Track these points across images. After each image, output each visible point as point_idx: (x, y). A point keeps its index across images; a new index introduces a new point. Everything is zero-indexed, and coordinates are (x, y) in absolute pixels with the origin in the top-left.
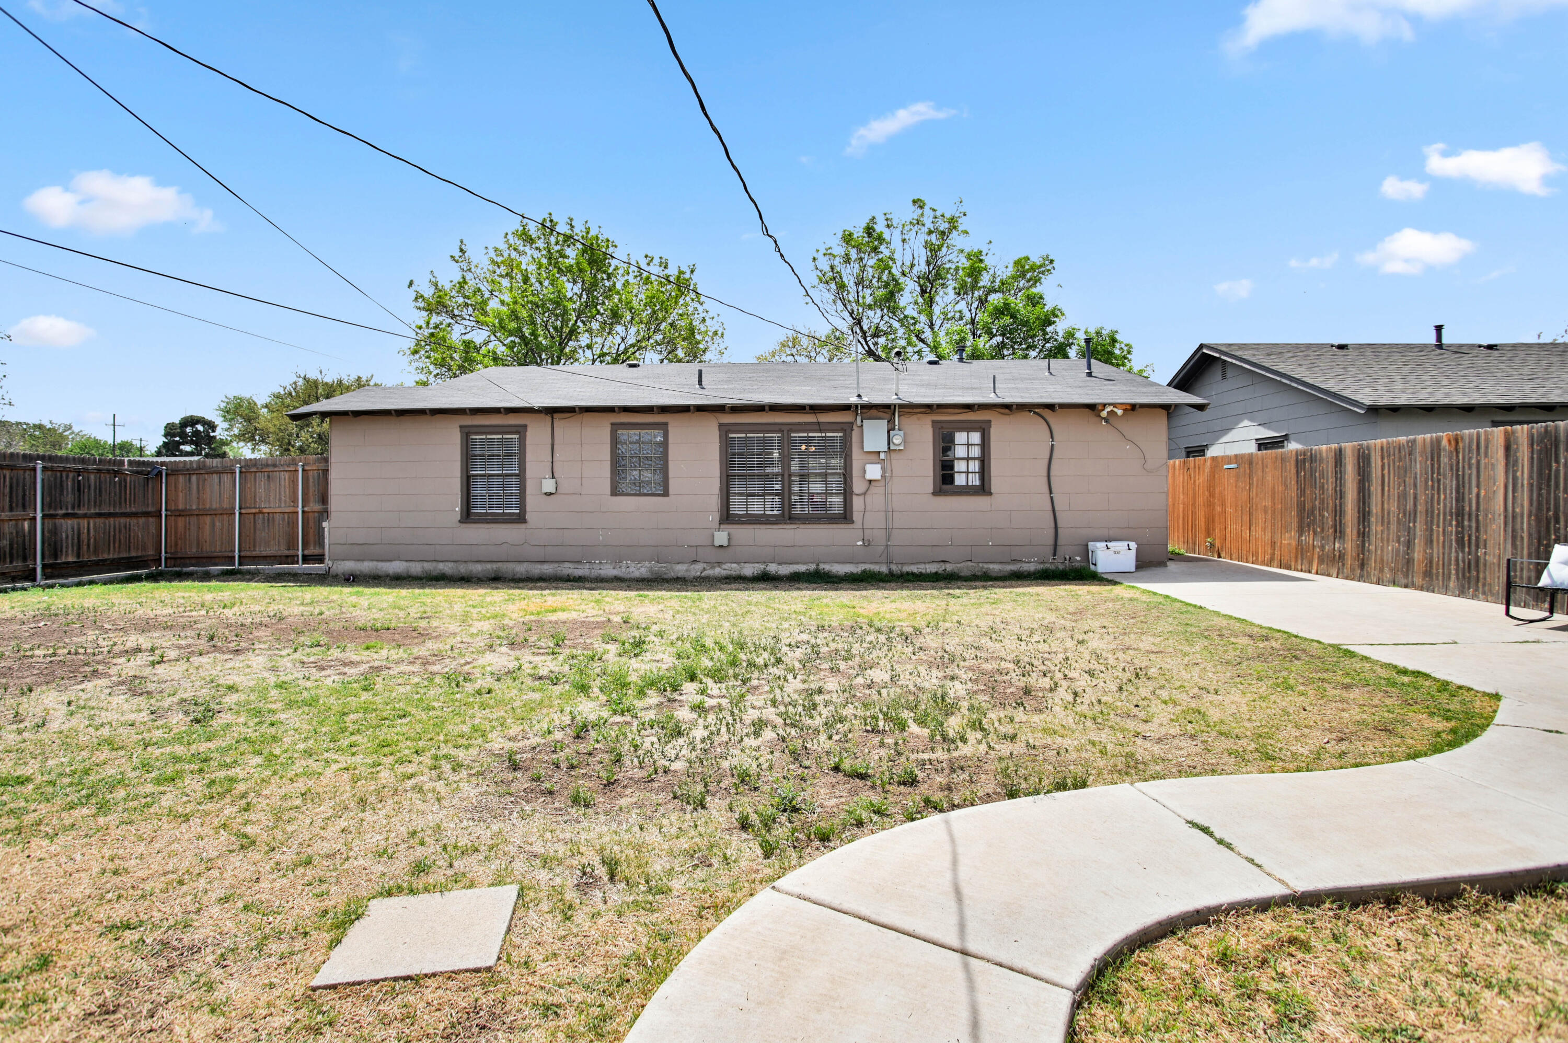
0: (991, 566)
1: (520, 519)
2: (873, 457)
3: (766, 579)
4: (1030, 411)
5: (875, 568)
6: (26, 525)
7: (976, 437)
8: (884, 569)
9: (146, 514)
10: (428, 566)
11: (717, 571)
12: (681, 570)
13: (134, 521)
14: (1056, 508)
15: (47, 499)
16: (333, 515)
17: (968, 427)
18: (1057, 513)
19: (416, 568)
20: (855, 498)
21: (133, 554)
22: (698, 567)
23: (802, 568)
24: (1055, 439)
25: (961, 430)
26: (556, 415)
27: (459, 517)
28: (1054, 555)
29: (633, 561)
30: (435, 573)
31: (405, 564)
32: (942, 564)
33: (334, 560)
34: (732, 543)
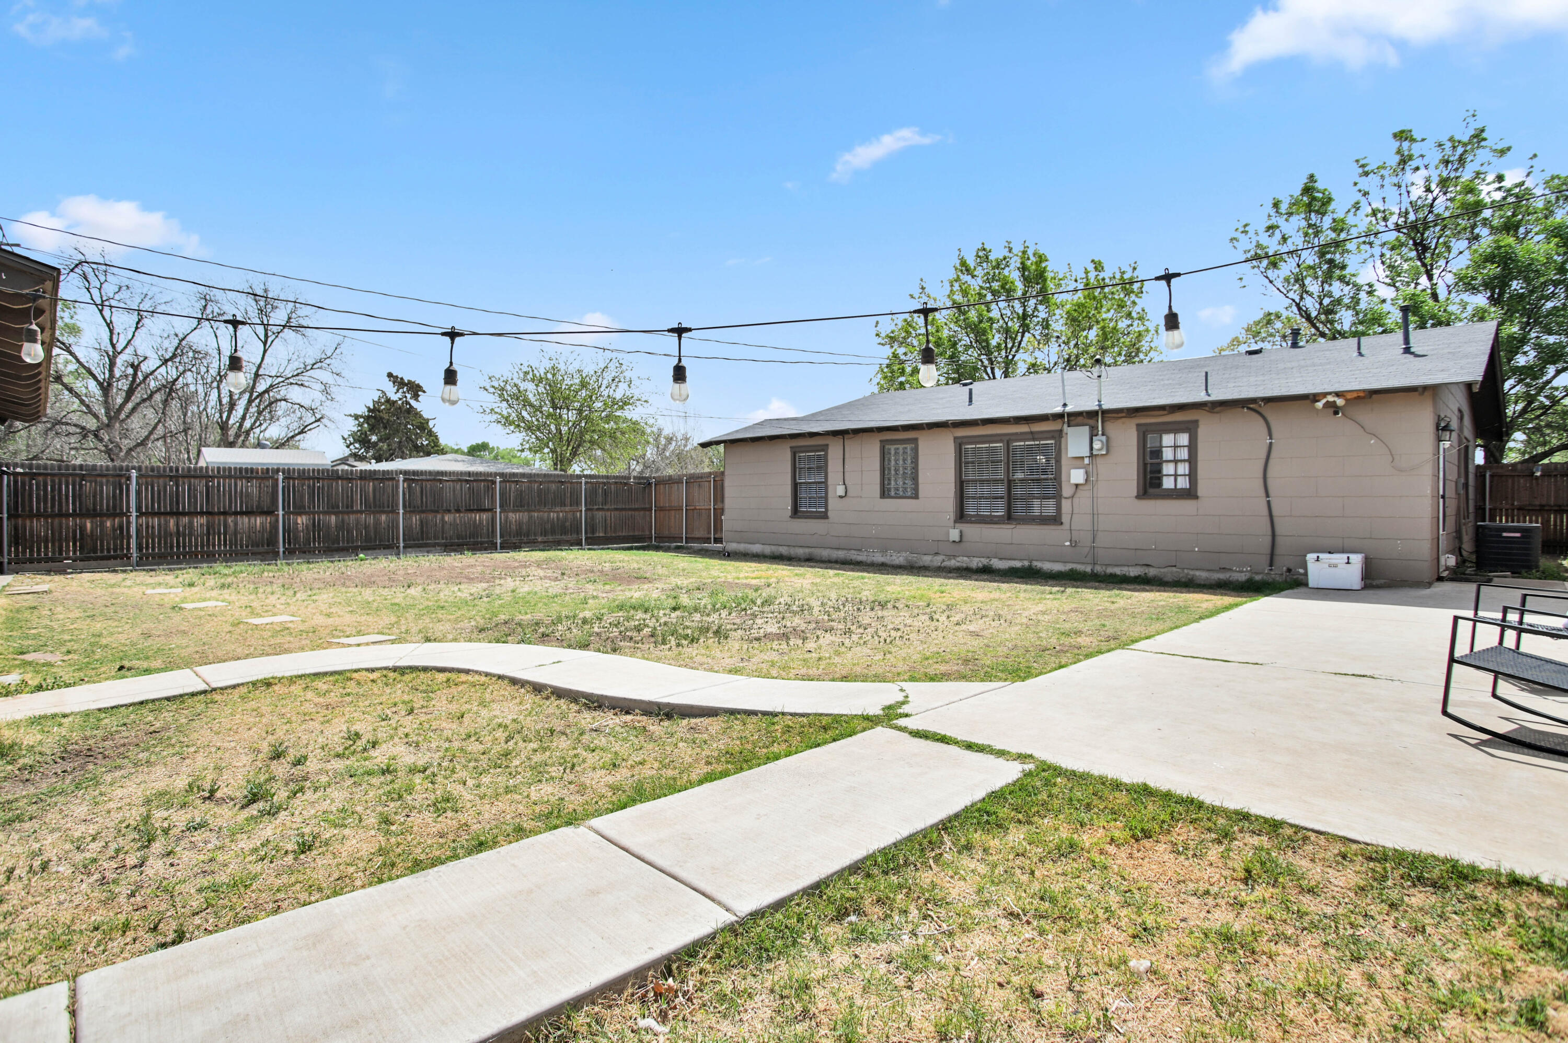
0: (1197, 573)
1: (824, 516)
2: (1078, 462)
3: (986, 572)
4: (1243, 407)
5: (1080, 567)
6: (578, 514)
7: (1184, 439)
8: (1088, 569)
9: (644, 509)
10: (774, 548)
11: (953, 563)
12: (927, 560)
13: (637, 513)
14: (1275, 513)
15: (589, 500)
16: (726, 511)
17: (1175, 428)
18: (1276, 520)
19: (768, 550)
20: (1064, 501)
21: (636, 533)
22: (940, 558)
23: (1018, 564)
24: (1274, 436)
25: (1168, 432)
26: (846, 436)
27: (790, 513)
28: (1271, 565)
29: (895, 551)
30: (776, 554)
31: (762, 546)
32: (1145, 568)
33: (727, 542)
34: (964, 539)
